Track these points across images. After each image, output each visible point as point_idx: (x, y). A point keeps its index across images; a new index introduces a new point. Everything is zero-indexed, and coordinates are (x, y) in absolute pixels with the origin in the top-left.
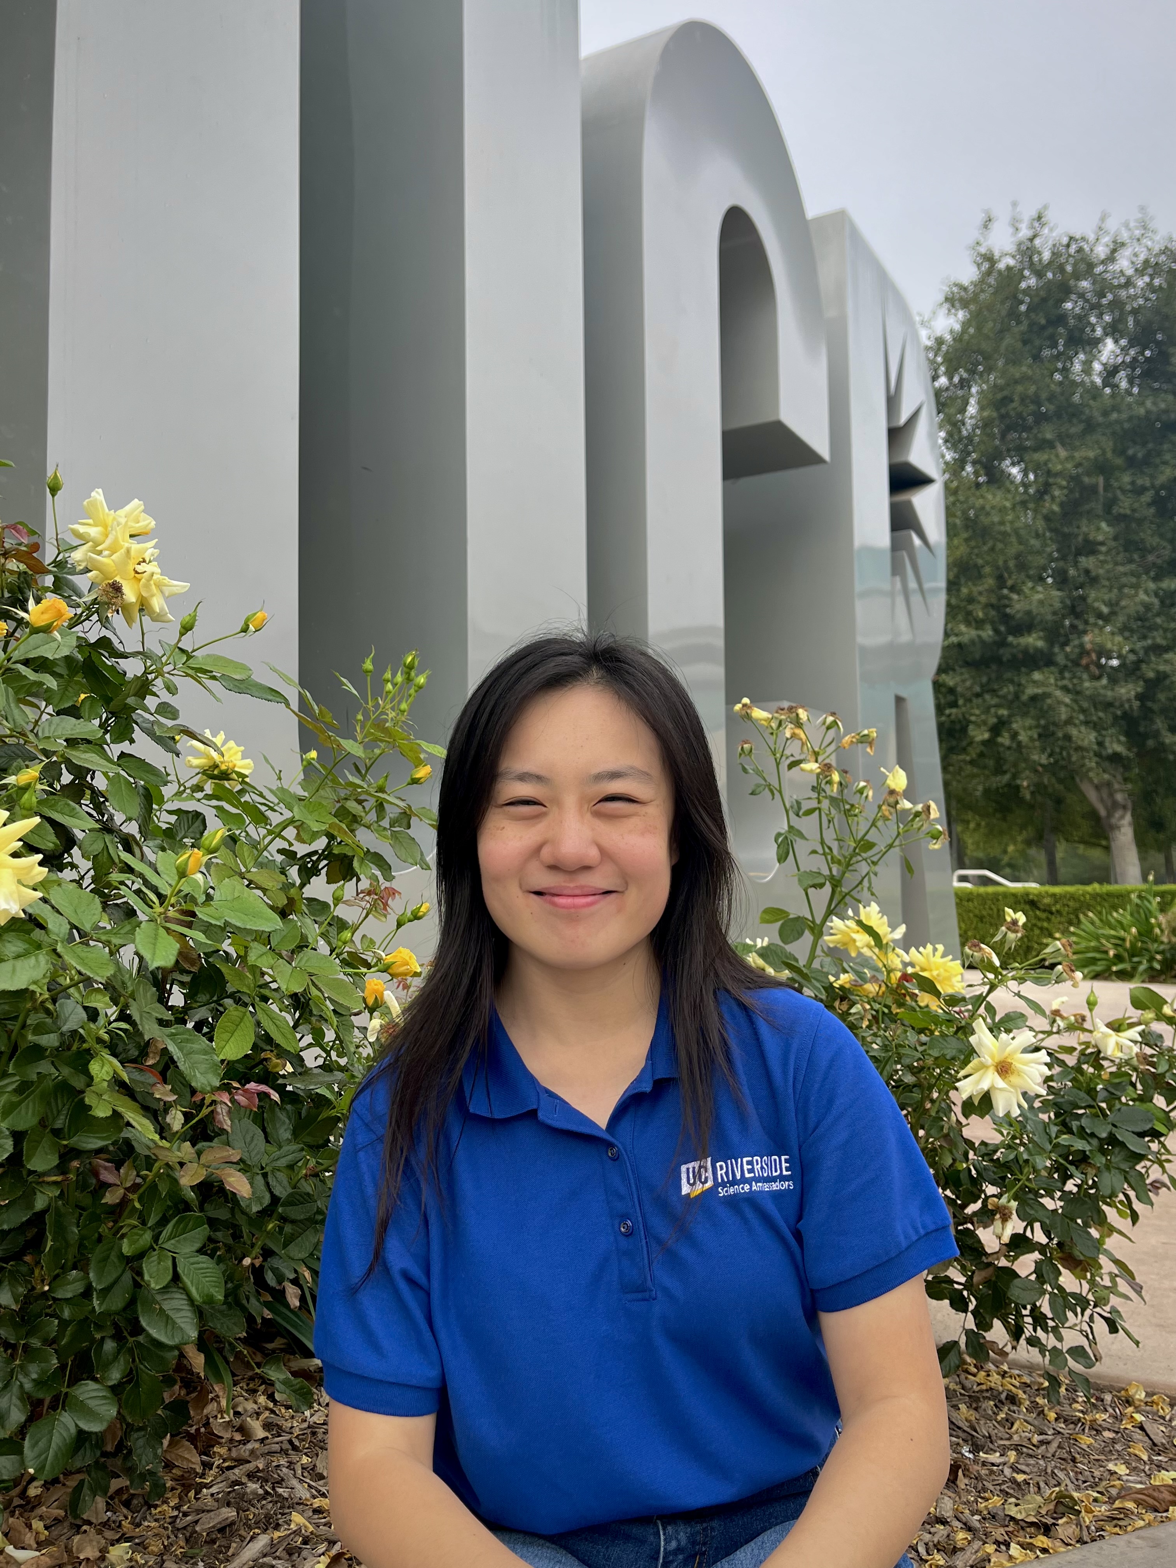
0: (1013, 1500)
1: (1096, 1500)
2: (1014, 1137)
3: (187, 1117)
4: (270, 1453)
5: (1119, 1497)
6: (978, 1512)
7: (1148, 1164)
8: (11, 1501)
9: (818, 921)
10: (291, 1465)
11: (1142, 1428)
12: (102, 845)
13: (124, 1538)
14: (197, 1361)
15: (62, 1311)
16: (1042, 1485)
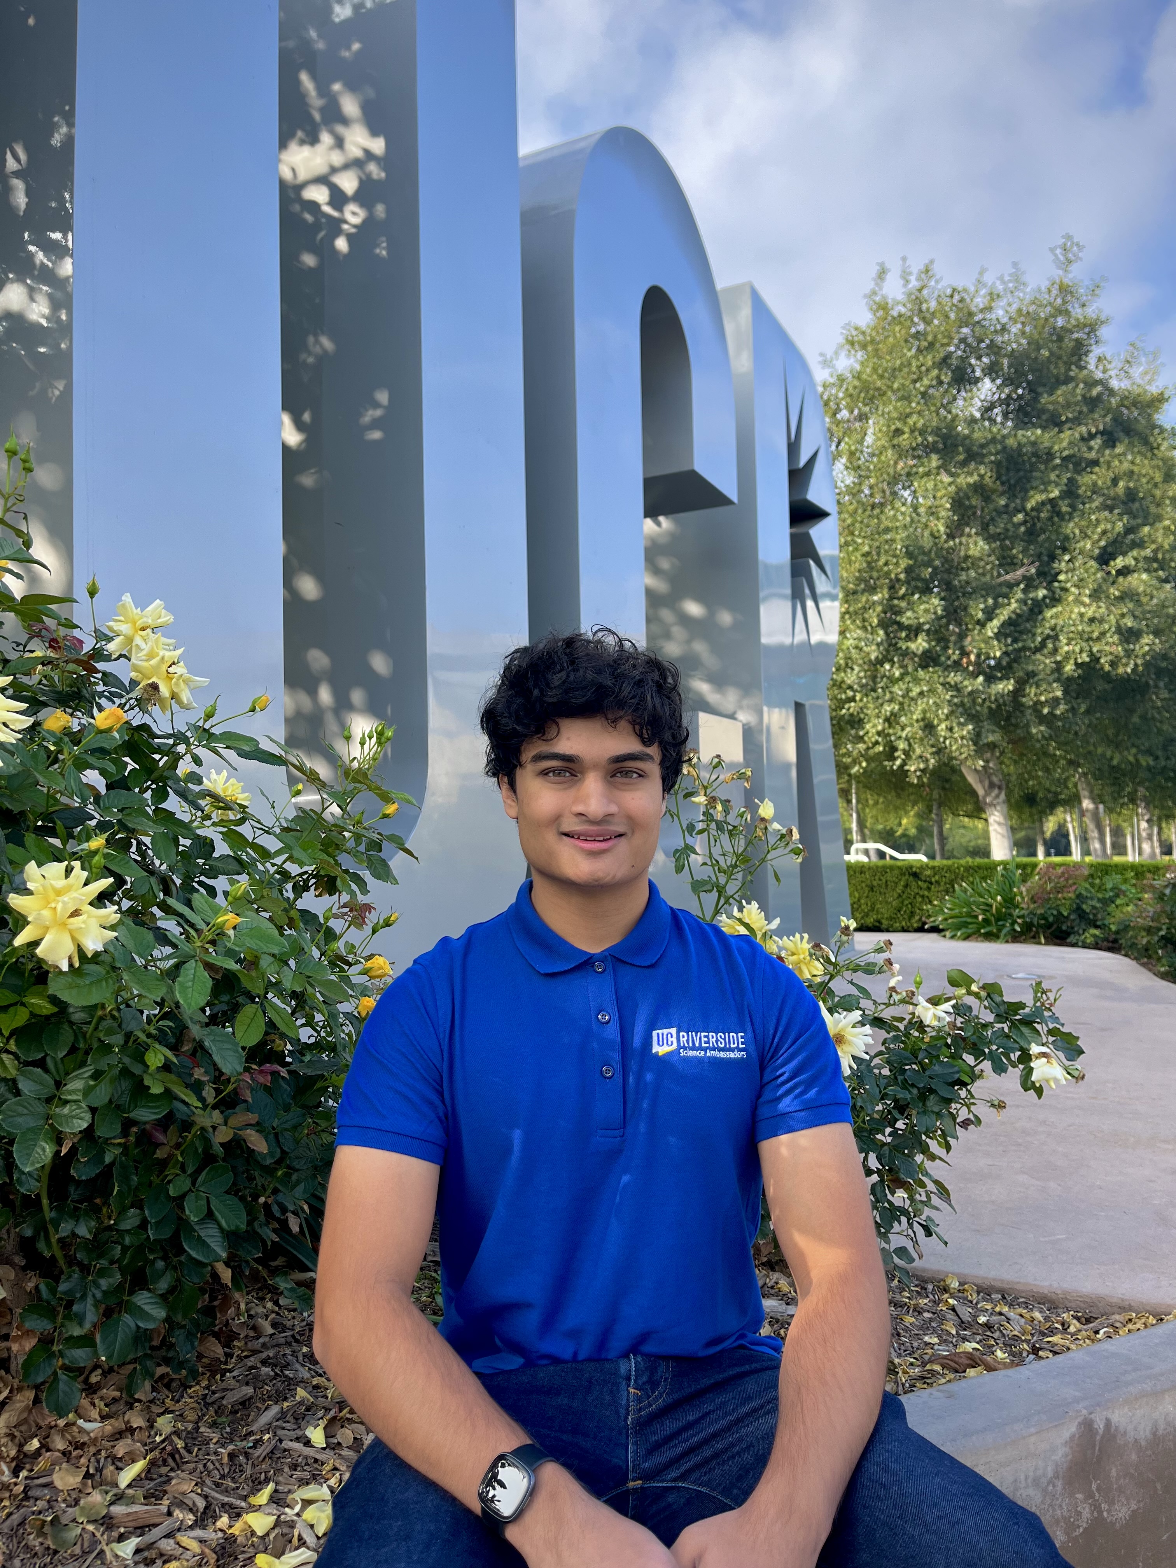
1: (911, 1364)
3: (218, 1091)
4: (278, 1345)
5: (930, 1361)
7: (959, 1106)
10: (294, 1353)
11: (953, 1309)
12: (148, 886)
13: (167, 1411)
14: (226, 1275)
15: (124, 1239)
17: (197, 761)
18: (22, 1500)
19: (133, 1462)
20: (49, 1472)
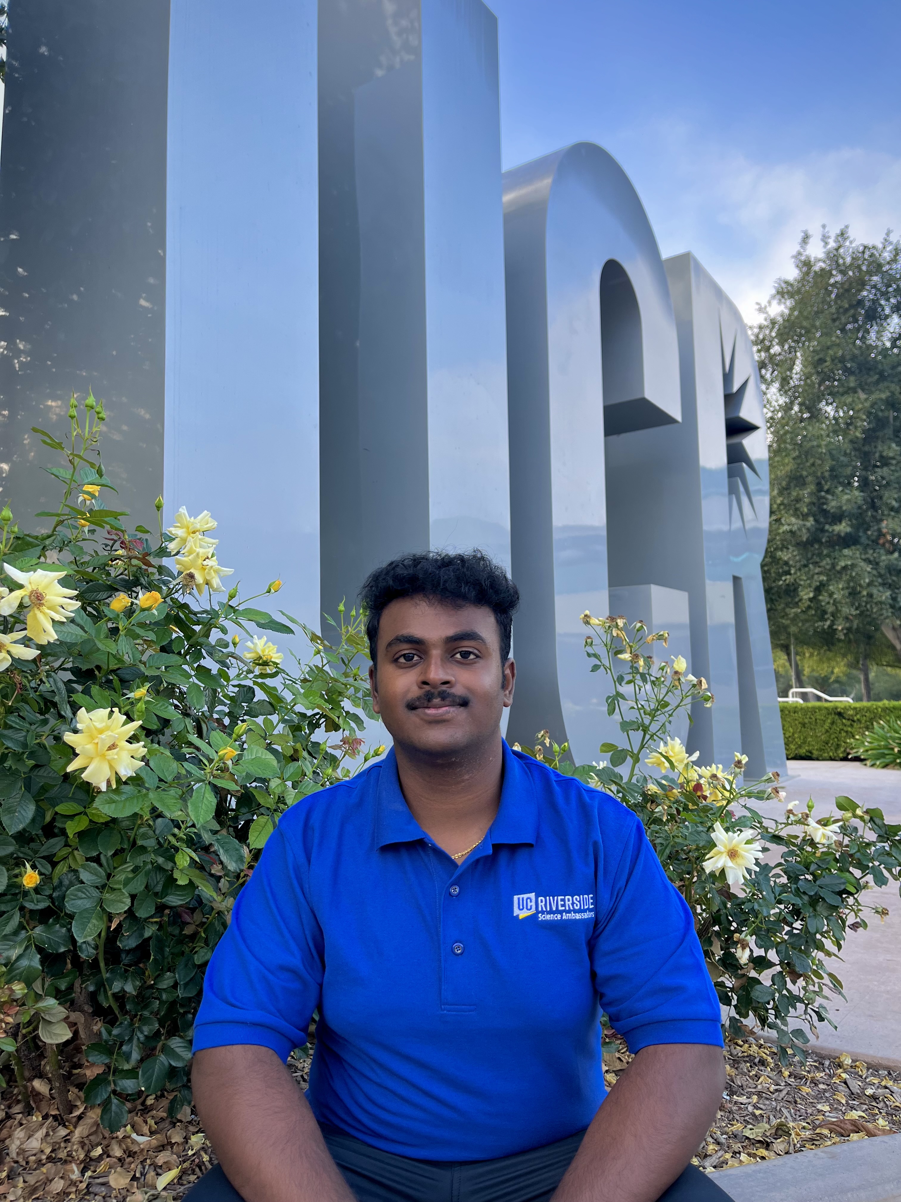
0: (750, 1126)
1: (804, 1128)
2: (754, 894)
5: (820, 1126)
6: (726, 1133)
7: (847, 911)
8: (136, 1107)
9: (635, 752)
11: (845, 1083)
12: (183, 725)
15: (162, 997)
16: (771, 1117)
17: (224, 631)
18: (85, 1194)
19: (170, 1170)
20: (106, 1174)
